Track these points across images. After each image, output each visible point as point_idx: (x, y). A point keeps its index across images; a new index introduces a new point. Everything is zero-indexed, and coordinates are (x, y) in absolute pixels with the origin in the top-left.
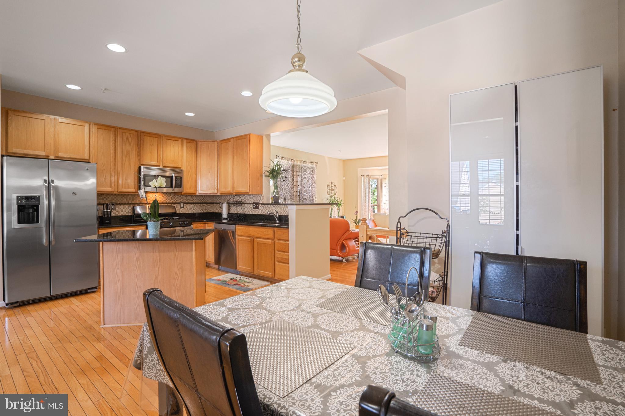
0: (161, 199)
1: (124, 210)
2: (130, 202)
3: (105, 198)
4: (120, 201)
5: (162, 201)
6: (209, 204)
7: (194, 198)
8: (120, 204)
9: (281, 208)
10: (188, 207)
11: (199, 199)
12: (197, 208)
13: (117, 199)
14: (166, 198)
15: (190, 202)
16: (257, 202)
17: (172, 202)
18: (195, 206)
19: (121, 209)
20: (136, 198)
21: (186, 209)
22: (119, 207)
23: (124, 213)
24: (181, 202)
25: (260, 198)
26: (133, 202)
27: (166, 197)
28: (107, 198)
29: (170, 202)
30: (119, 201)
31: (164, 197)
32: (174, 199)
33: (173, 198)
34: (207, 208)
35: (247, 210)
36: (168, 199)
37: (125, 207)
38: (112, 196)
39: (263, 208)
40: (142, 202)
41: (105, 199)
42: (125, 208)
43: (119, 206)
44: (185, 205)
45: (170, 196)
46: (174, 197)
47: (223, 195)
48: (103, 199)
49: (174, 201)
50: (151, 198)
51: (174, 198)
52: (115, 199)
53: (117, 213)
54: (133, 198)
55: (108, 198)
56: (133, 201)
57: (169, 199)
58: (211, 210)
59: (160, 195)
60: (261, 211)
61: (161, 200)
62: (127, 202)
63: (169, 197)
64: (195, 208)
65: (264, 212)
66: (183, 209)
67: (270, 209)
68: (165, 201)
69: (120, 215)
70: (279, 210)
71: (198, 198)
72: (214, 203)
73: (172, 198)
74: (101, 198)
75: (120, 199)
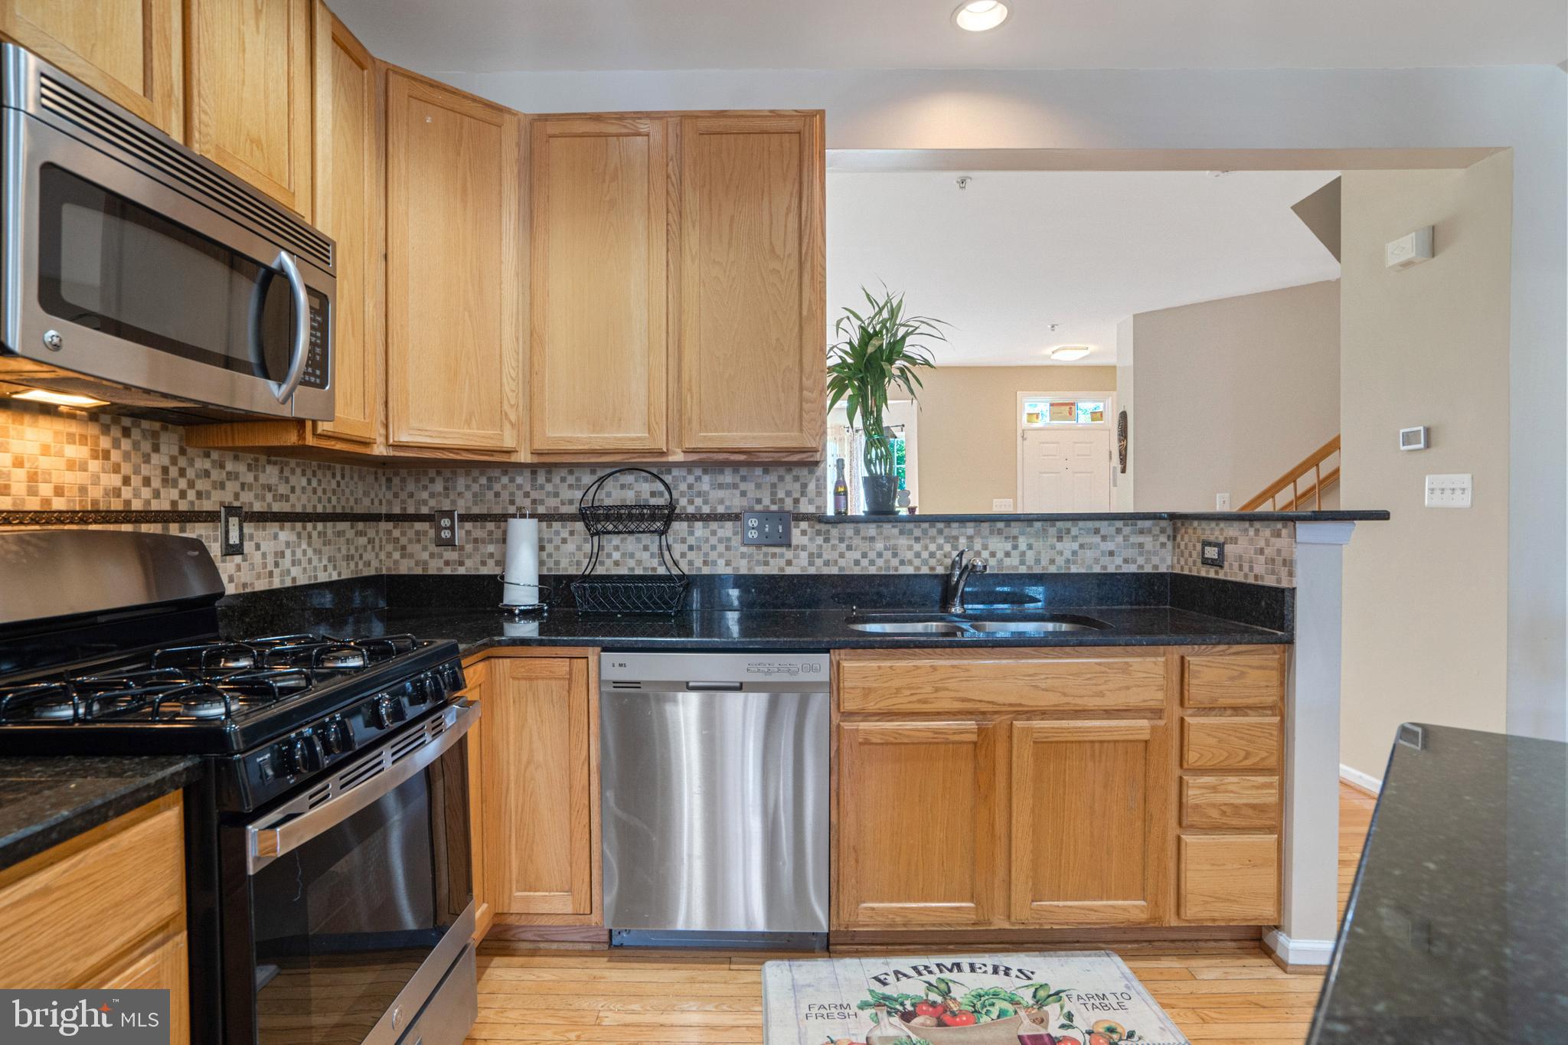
5: (95, 493)
6: (360, 525)
7: (293, 480)
9: (956, 538)
10: (263, 548)
11: (320, 492)
12: (310, 552)
14: (126, 469)
15: (276, 507)
16: (774, 508)
17: (166, 506)
18: (299, 535)
21: (257, 557)
24: (231, 511)
25: (797, 486)
27: (127, 456)
29: (155, 506)
31: (106, 455)
32: (183, 484)
33: (173, 472)
34: (352, 551)
35: (691, 555)
36: (136, 481)
39: (820, 540)
44: (248, 528)
45: (155, 459)
46: (182, 462)
47: (547, 465)
49: (183, 494)
51: (182, 473)
57: (147, 482)
58: (368, 564)
60: (804, 555)
63: (147, 459)
64: (299, 554)
65: (827, 563)
66: (238, 559)
67: (879, 546)
68: (117, 493)
70: (940, 547)
71: (314, 483)
72: (375, 518)
73: (165, 470)
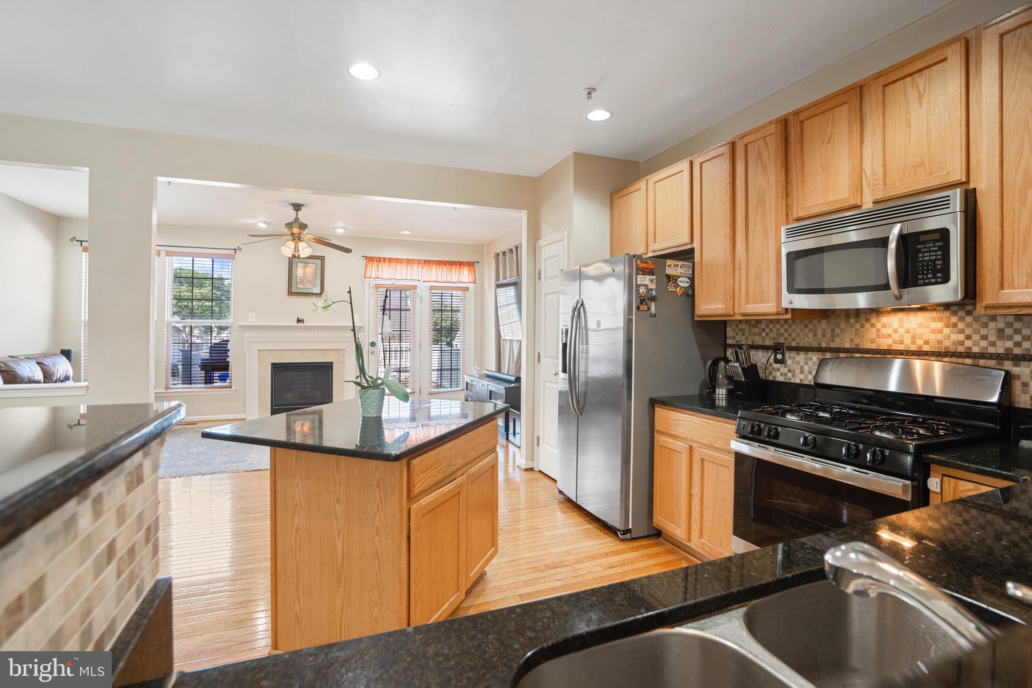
0: (939, 337)
1: (806, 368)
2: (824, 345)
3: (764, 330)
4: (798, 340)
5: (947, 343)
8: (798, 349)
13: (790, 335)
14: (969, 331)
19: (798, 363)
20: (843, 331)
22: (794, 358)
23: (806, 377)
26: (833, 345)
28: (767, 330)
30: (794, 339)
31: (955, 325)
36: (976, 337)
37: (811, 359)
38: (778, 326)
40: (861, 347)
41: (764, 334)
42: (810, 363)
43: (793, 354)
45: (992, 325)
48: (760, 334)
50: (895, 331)
52: (786, 335)
53: (790, 375)
54: (833, 331)
55: (771, 330)
56: (833, 341)
57: (984, 337)
59: (933, 320)
61: (940, 342)
62: (815, 345)
63: (985, 325)
68: (962, 343)
69: (798, 381)
73: (1000, 331)
74: (757, 330)
75: (798, 335)
